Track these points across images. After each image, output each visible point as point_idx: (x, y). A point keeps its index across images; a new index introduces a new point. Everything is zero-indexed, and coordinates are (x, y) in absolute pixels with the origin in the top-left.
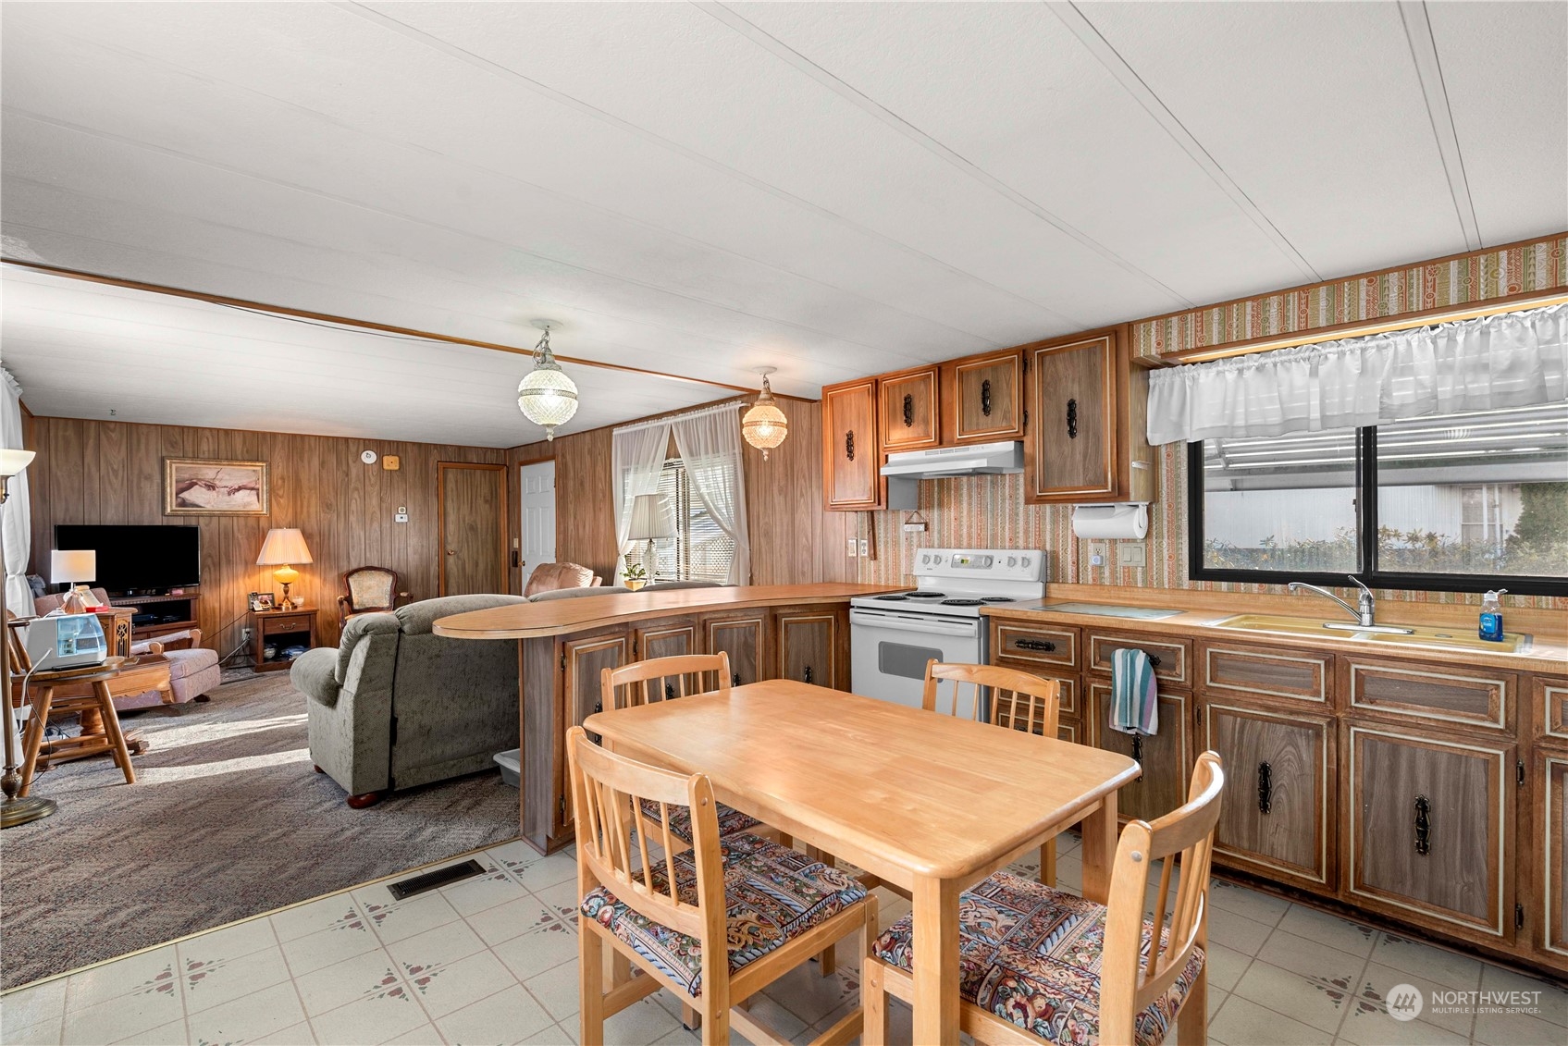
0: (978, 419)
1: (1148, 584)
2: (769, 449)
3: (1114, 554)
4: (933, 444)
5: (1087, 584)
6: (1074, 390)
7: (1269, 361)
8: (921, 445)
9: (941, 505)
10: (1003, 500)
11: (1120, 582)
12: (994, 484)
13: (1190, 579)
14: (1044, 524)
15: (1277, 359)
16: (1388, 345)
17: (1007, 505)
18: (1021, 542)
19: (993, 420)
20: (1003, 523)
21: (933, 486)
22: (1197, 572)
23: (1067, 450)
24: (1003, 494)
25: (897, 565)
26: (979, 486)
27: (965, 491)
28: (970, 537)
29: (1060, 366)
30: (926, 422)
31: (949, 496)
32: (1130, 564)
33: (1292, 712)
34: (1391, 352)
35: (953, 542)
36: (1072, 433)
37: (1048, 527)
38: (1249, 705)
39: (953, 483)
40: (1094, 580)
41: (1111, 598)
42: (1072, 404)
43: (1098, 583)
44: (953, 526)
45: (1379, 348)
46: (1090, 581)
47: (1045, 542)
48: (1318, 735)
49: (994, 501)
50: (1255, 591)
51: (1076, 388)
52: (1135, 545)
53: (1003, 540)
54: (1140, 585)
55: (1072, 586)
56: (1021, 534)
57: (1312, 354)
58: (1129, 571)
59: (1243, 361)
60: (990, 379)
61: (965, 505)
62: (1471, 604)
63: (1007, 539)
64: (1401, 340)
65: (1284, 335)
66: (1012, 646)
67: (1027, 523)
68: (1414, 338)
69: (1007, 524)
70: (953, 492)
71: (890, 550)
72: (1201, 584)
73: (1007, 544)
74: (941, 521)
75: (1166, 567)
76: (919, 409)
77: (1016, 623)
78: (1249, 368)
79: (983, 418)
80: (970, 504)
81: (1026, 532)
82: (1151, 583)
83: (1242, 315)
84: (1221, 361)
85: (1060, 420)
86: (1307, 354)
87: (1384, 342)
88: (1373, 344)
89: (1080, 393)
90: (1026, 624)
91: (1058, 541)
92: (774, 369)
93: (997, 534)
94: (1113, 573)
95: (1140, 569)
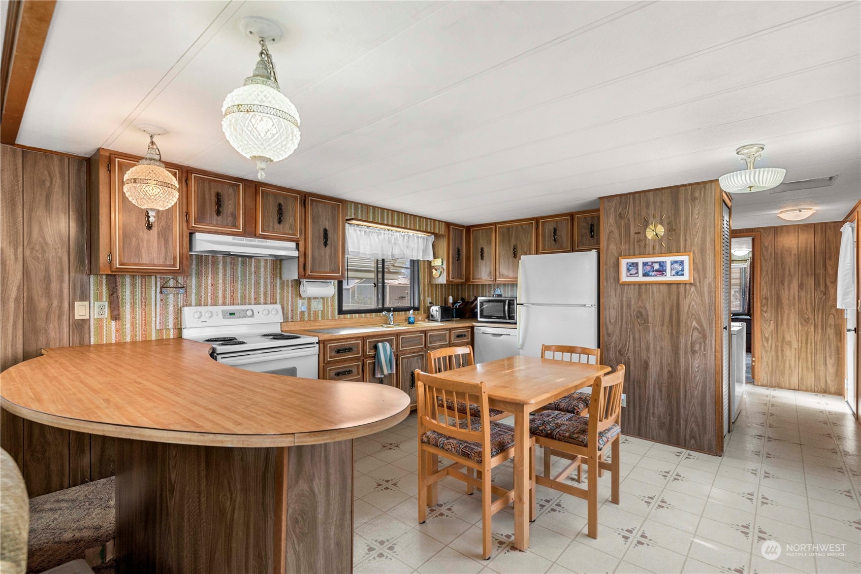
0: (274, 224)
1: (323, 318)
3: (309, 305)
4: (240, 233)
5: (297, 321)
6: (327, 224)
7: (368, 230)
8: (229, 232)
9: (199, 274)
10: (250, 274)
11: (312, 319)
12: (244, 263)
13: (338, 314)
14: (276, 290)
15: (370, 230)
17: (253, 277)
18: (262, 300)
20: (250, 288)
22: (341, 312)
23: (322, 252)
24: (250, 271)
25: (146, 323)
26: (233, 264)
27: (221, 265)
28: (224, 297)
29: (320, 210)
30: (235, 217)
31: (207, 268)
32: (317, 310)
33: (418, 352)
34: (393, 237)
35: (210, 301)
36: (326, 244)
37: (278, 291)
38: (409, 354)
39: (210, 259)
40: (300, 319)
41: (311, 326)
42: (325, 231)
43: (302, 319)
44: (210, 290)
45: (392, 235)
46: (299, 319)
47: (277, 299)
49: (244, 274)
50: (357, 317)
52: (318, 300)
53: (250, 298)
54: (320, 319)
56: (262, 295)
58: (316, 313)
59: (362, 228)
60: (282, 203)
61: (221, 275)
63: (253, 298)
64: (396, 234)
66: (334, 354)
67: (265, 289)
68: (398, 234)
69: (253, 289)
70: (210, 266)
71: (139, 311)
72: (342, 316)
73: (253, 302)
74: (199, 286)
75: (330, 310)
77: (335, 342)
78: (363, 231)
79: (277, 225)
80: (225, 275)
81: (265, 294)
82: (324, 318)
85: (320, 237)
86: (377, 231)
87: (393, 233)
88: (391, 233)
89: (329, 226)
90: (340, 341)
91: (284, 299)
92: (164, 133)
93: (245, 295)
94: (309, 314)
95: (320, 311)
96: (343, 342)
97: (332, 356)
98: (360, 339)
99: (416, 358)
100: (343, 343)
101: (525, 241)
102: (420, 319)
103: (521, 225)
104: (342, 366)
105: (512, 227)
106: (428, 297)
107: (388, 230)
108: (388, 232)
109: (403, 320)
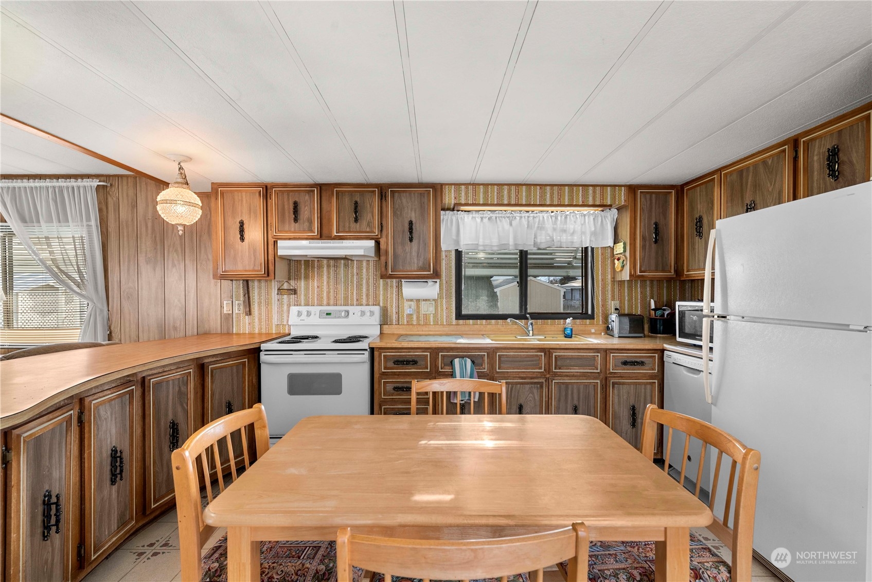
0: (350, 224)
1: (436, 323)
2: (184, 226)
3: (418, 307)
4: (315, 237)
5: (404, 325)
6: (413, 216)
7: (494, 215)
8: (306, 237)
9: (307, 277)
10: (353, 276)
11: (422, 322)
12: (346, 266)
13: (456, 319)
14: (379, 291)
15: (497, 215)
16: (537, 216)
17: (355, 279)
18: (364, 302)
19: (360, 226)
20: (352, 289)
21: (301, 264)
22: (459, 316)
23: (408, 249)
24: (352, 273)
25: (269, 318)
26: (336, 266)
27: (325, 269)
28: (328, 298)
29: (404, 201)
30: (311, 222)
31: (313, 272)
32: (427, 313)
33: (532, 378)
34: (537, 220)
35: (316, 302)
36: (411, 240)
37: (381, 293)
38: (514, 378)
39: (316, 263)
40: (407, 322)
41: (418, 331)
42: (411, 223)
43: (409, 323)
44: (316, 291)
45: (534, 217)
46: (405, 323)
47: (379, 301)
48: (542, 387)
49: (346, 276)
50: (484, 323)
51: (413, 214)
52: (430, 302)
53: (352, 300)
54: (432, 323)
55: (396, 326)
56: (364, 297)
57: (511, 215)
58: (426, 316)
59: (483, 214)
60: (358, 200)
61: (325, 277)
62: (558, 324)
63: (355, 300)
64: (541, 215)
65: (509, 205)
66: (391, 364)
67: (368, 290)
68: (545, 215)
69: (355, 291)
70: (316, 269)
71: (263, 308)
72: (461, 322)
73: (355, 303)
74: (307, 289)
75: (445, 314)
76: (304, 212)
77: (394, 351)
78: (486, 217)
79: (353, 225)
80: (329, 278)
81: (367, 295)
82: (437, 322)
83: (493, 191)
84: (474, 212)
85: (403, 231)
86: (509, 215)
87: (536, 215)
88: (532, 215)
89: (416, 217)
90: (400, 351)
91: (387, 300)
92: (189, 159)
93: (348, 297)
94: (418, 318)
95: (432, 315)
96: (404, 352)
97: (388, 366)
98: (429, 350)
99: (528, 386)
100: (404, 354)
101: (770, 190)
102: (593, 331)
103: (764, 162)
104: (402, 380)
105: (748, 168)
106: (613, 299)
107: (528, 212)
108: (527, 214)
109: (560, 331)
